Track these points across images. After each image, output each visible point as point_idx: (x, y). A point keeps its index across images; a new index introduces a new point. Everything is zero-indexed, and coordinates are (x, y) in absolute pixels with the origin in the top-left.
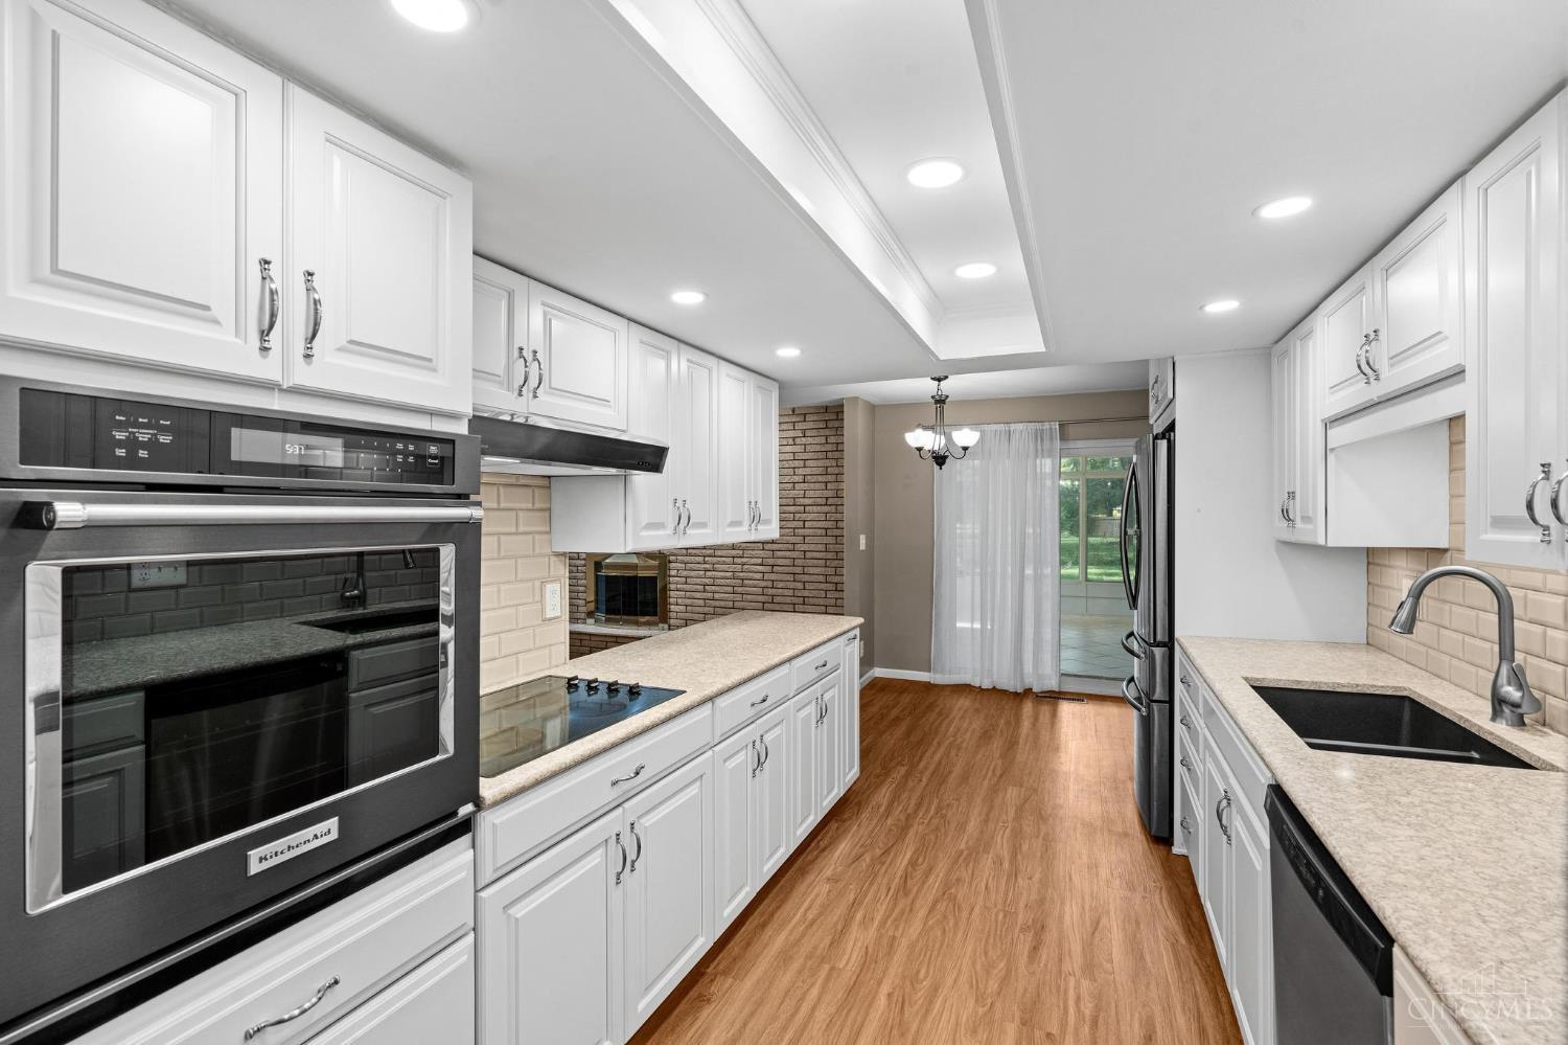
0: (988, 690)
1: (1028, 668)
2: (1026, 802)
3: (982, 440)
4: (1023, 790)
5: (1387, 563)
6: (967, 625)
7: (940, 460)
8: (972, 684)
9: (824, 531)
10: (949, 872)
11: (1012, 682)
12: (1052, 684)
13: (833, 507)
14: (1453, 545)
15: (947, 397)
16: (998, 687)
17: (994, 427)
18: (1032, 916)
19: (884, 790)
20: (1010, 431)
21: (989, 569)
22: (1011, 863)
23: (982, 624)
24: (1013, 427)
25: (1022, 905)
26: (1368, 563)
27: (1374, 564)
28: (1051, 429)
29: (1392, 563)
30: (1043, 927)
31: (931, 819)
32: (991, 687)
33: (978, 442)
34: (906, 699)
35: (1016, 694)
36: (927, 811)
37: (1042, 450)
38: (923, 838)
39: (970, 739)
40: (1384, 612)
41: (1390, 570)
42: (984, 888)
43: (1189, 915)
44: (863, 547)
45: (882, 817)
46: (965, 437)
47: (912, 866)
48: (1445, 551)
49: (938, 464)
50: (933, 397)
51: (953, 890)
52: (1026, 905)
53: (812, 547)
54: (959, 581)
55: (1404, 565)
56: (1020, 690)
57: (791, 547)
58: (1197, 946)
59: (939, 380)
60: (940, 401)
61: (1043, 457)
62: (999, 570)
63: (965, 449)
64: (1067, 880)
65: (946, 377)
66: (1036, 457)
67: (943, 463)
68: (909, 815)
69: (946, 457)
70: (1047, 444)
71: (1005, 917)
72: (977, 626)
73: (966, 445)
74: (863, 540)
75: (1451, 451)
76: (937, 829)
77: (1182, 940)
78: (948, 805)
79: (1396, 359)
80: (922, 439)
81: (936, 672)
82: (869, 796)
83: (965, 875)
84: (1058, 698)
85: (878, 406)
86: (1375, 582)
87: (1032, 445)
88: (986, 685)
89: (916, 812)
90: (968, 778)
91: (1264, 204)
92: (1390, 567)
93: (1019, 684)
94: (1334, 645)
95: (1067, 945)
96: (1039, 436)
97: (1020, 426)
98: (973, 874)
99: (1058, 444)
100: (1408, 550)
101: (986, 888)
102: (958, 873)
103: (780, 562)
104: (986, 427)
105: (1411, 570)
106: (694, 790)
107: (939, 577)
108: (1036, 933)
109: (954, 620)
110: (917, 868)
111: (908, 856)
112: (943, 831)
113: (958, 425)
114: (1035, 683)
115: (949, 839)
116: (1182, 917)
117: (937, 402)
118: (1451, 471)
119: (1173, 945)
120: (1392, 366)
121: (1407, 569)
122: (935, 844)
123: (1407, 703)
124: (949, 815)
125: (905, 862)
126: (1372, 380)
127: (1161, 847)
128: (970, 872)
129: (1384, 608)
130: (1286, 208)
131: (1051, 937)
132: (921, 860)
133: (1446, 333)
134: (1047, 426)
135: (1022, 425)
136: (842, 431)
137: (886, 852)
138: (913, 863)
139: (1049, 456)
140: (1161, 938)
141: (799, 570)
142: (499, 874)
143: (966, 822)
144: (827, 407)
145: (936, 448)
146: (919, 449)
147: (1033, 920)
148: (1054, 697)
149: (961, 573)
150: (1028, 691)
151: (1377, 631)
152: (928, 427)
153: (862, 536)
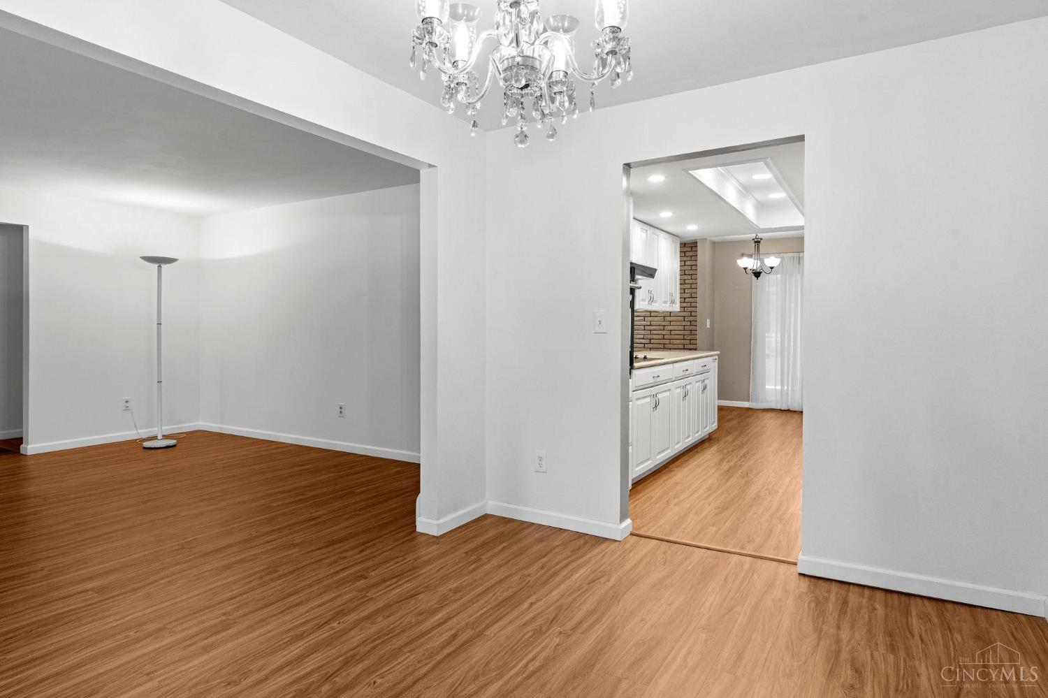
0: (785, 410)
3: (782, 262)
6: (773, 387)
7: (757, 274)
8: (776, 408)
9: (683, 318)
13: (689, 304)
15: (762, 239)
16: (791, 409)
17: (789, 255)
19: (727, 439)
20: (799, 258)
23: (782, 387)
32: (787, 409)
33: (780, 264)
34: (735, 413)
44: (708, 327)
46: (772, 261)
49: (756, 276)
50: (753, 240)
53: (675, 328)
54: (767, 360)
57: (662, 328)
60: (757, 241)
63: (772, 268)
67: (759, 276)
69: (761, 273)
72: (779, 387)
73: (772, 266)
74: (708, 323)
80: (747, 263)
85: (718, 242)
88: (784, 407)
103: (655, 337)
104: (784, 255)
106: (668, 393)
109: (764, 384)
113: (768, 254)
117: (755, 242)
136: (696, 258)
141: (667, 341)
142: (636, 388)
144: (685, 244)
145: (755, 268)
146: (745, 269)
149: (769, 356)
152: (750, 256)
153: (708, 320)
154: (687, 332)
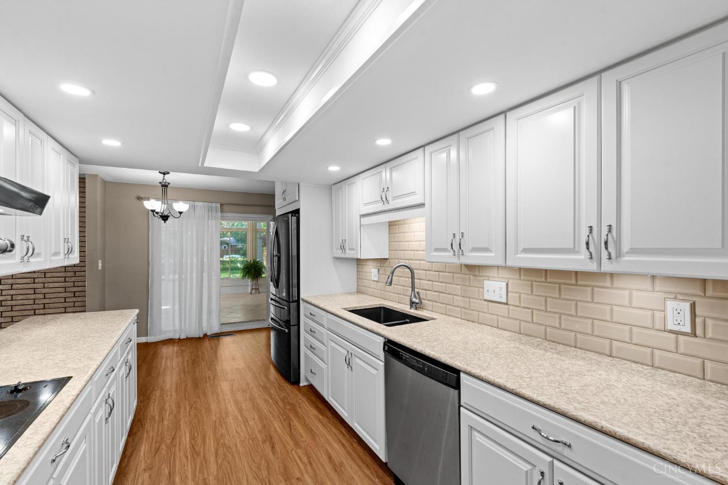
0: (184, 339)
1: (205, 324)
2: (232, 387)
3: (191, 209)
4: (228, 382)
5: (365, 264)
6: (170, 307)
7: (164, 217)
8: (174, 338)
10: (215, 433)
11: (198, 333)
12: (216, 329)
14: (390, 257)
15: (169, 184)
16: (189, 337)
18: (264, 435)
19: (152, 408)
20: (195, 205)
21: (183, 276)
22: (242, 416)
24: (196, 203)
25: (257, 432)
26: (357, 264)
27: (359, 264)
28: (216, 206)
29: (367, 264)
30: (271, 437)
31: (189, 412)
32: (185, 337)
33: (188, 210)
35: (200, 338)
36: (185, 409)
37: (212, 216)
38: (191, 422)
39: (188, 366)
40: (365, 281)
41: (367, 266)
42: (236, 433)
43: (318, 407)
44: (100, 268)
45: (159, 422)
46: (180, 206)
47: (194, 440)
48: (387, 259)
49: (163, 220)
50: (160, 183)
51: (222, 441)
52: (259, 431)
55: (372, 264)
56: (202, 336)
58: (326, 417)
59: (164, 174)
60: (165, 186)
61: (212, 219)
62: (189, 276)
63: (181, 213)
64: (269, 413)
65: (168, 173)
66: (209, 219)
67: (167, 219)
68: (175, 415)
69: (169, 216)
70: (214, 214)
71: (253, 441)
73: (182, 211)
74: (100, 264)
75: (389, 228)
76: (196, 416)
77: (321, 417)
78: (195, 402)
79: (395, 198)
80: (154, 205)
81: (150, 336)
82: (143, 414)
83: (224, 431)
84: (219, 336)
85: (108, 182)
86: (360, 270)
87: (206, 215)
88: (183, 336)
89: (179, 412)
90: (198, 385)
91: (378, 139)
92: (366, 265)
93: (201, 333)
94: (350, 293)
95: (284, 439)
96: (210, 210)
97: (201, 204)
98: (227, 429)
99: (219, 214)
100: (373, 259)
101: (237, 432)
102: (219, 432)
105: (375, 266)
107: (152, 282)
108: (269, 441)
109: (160, 305)
110: (196, 439)
111: (188, 435)
112: (199, 415)
113: (177, 200)
114: (208, 331)
115: (205, 418)
116: (316, 408)
117: (163, 186)
118: (389, 234)
119: (319, 420)
120: (393, 200)
121: (373, 265)
122: (199, 423)
123: (382, 309)
124: (198, 406)
125: (188, 439)
126: (385, 203)
127: (295, 386)
128: (225, 429)
129: (364, 279)
130: (384, 142)
131: (276, 439)
132: (196, 435)
133: (417, 192)
134: (214, 205)
135: (201, 203)
136: (85, 195)
137: (174, 438)
138: (193, 438)
139: (215, 219)
140: (314, 420)
143: (209, 406)
145: (162, 211)
146: (152, 211)
147: (265, 436)
148: (218, 336)
150: (205, 335)
151: (360, 287)
152: (157, 199)
153: (100, 261)
154: (69, 274)
